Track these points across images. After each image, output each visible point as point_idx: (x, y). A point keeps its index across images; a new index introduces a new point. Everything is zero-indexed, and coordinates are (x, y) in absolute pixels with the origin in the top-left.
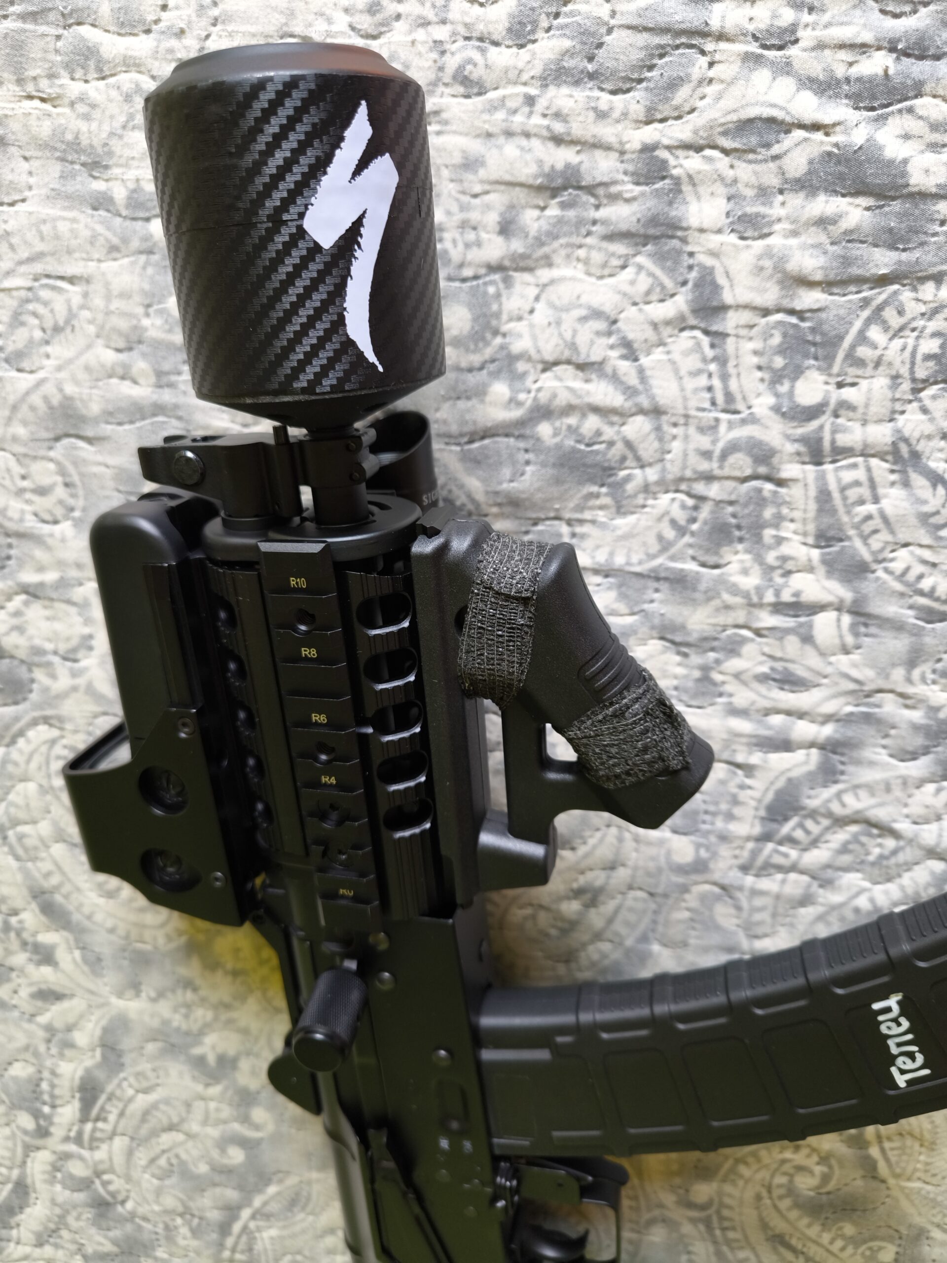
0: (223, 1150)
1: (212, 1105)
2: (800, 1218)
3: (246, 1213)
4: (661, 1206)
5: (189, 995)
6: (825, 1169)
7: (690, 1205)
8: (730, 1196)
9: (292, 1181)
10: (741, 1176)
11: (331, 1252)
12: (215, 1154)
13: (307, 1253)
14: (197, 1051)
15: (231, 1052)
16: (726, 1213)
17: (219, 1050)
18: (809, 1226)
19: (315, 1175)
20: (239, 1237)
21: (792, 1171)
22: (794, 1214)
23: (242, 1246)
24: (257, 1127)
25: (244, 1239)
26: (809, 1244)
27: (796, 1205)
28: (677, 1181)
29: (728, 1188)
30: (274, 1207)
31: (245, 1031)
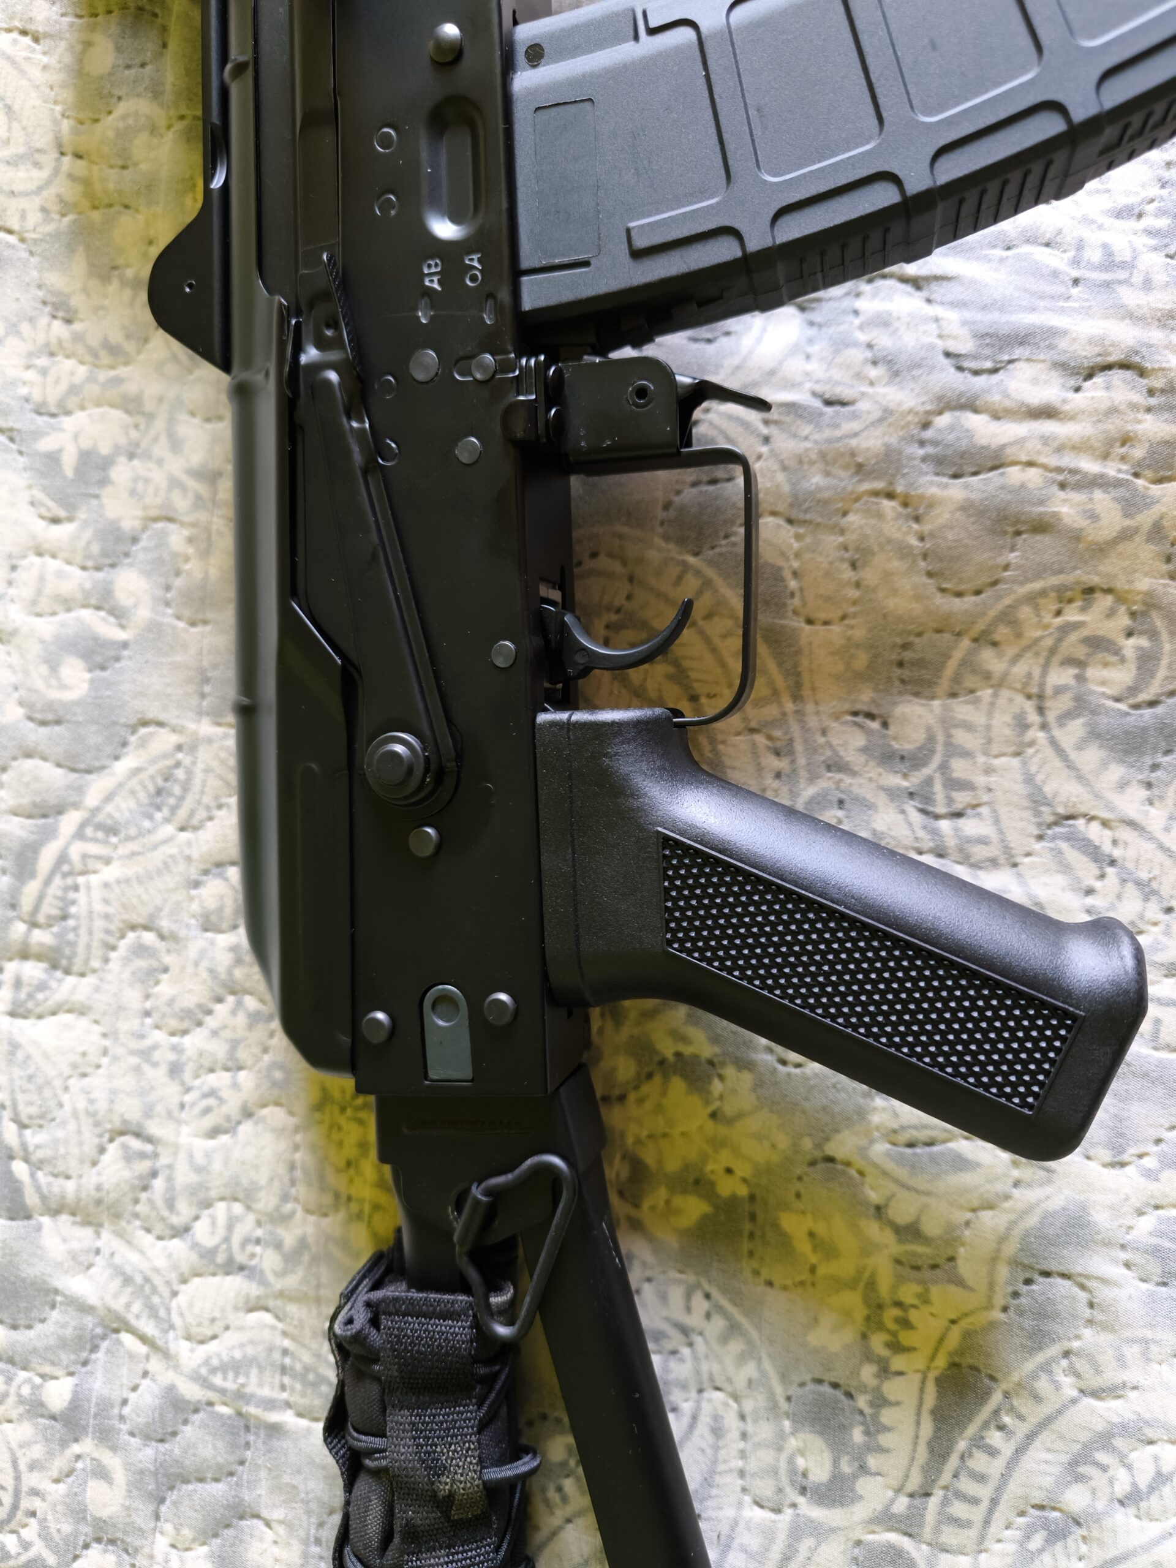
0: (54, 666)
1: (53, 565)
2: (1104, 764)
3: (69, 822)
4: (836, 765)
5: (59, 329)
6: (1143, 642)
7: (890, 758)
8: (968, 727)
9: (164, 740)
10: (987, 676)
11: (209, 925)
12: (38, 676)
13: (165, 924)
14: (46, 445)
15: (105, 449)
16: (959, 768)
17: (85, 444)
18: (1122, 785)
19: (206, 728)
20: (48, 882)
21: (1081, 652)
22: (1091, 757)
23: (49, 908)
24: (119, 614)
25: (55, 889)
26: (1126, 834)
27: (1094, 734)
28: (865, 697)
29: (962, 709)
30: (122, 808)
31: (131, 405)
